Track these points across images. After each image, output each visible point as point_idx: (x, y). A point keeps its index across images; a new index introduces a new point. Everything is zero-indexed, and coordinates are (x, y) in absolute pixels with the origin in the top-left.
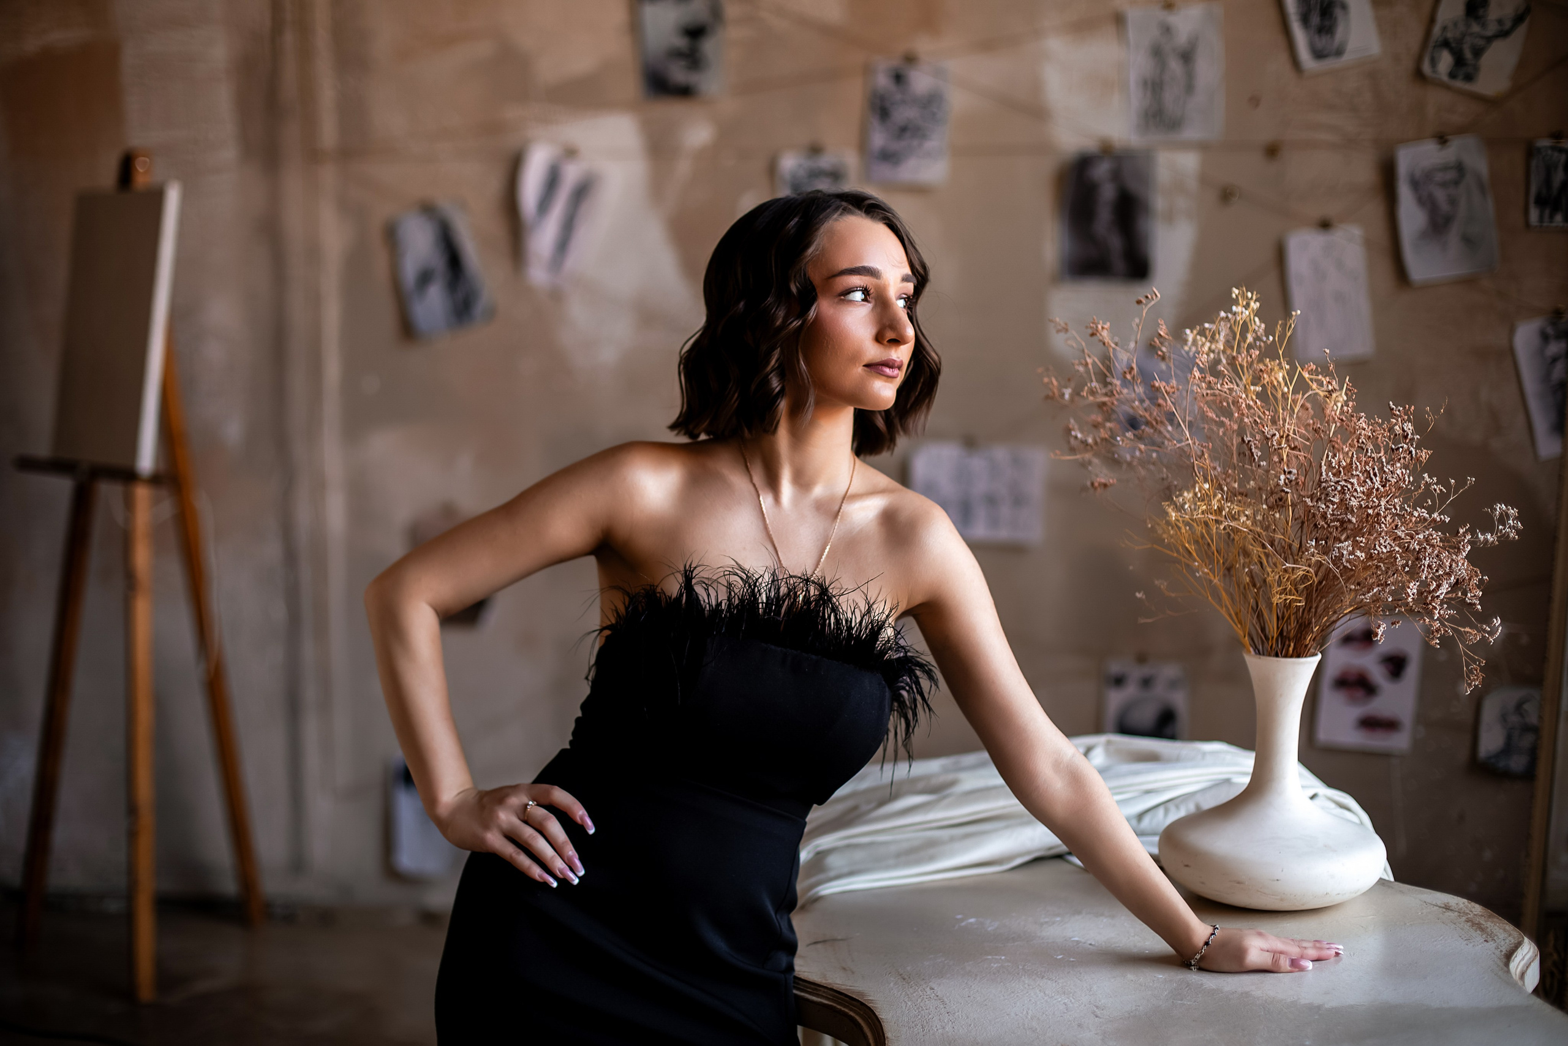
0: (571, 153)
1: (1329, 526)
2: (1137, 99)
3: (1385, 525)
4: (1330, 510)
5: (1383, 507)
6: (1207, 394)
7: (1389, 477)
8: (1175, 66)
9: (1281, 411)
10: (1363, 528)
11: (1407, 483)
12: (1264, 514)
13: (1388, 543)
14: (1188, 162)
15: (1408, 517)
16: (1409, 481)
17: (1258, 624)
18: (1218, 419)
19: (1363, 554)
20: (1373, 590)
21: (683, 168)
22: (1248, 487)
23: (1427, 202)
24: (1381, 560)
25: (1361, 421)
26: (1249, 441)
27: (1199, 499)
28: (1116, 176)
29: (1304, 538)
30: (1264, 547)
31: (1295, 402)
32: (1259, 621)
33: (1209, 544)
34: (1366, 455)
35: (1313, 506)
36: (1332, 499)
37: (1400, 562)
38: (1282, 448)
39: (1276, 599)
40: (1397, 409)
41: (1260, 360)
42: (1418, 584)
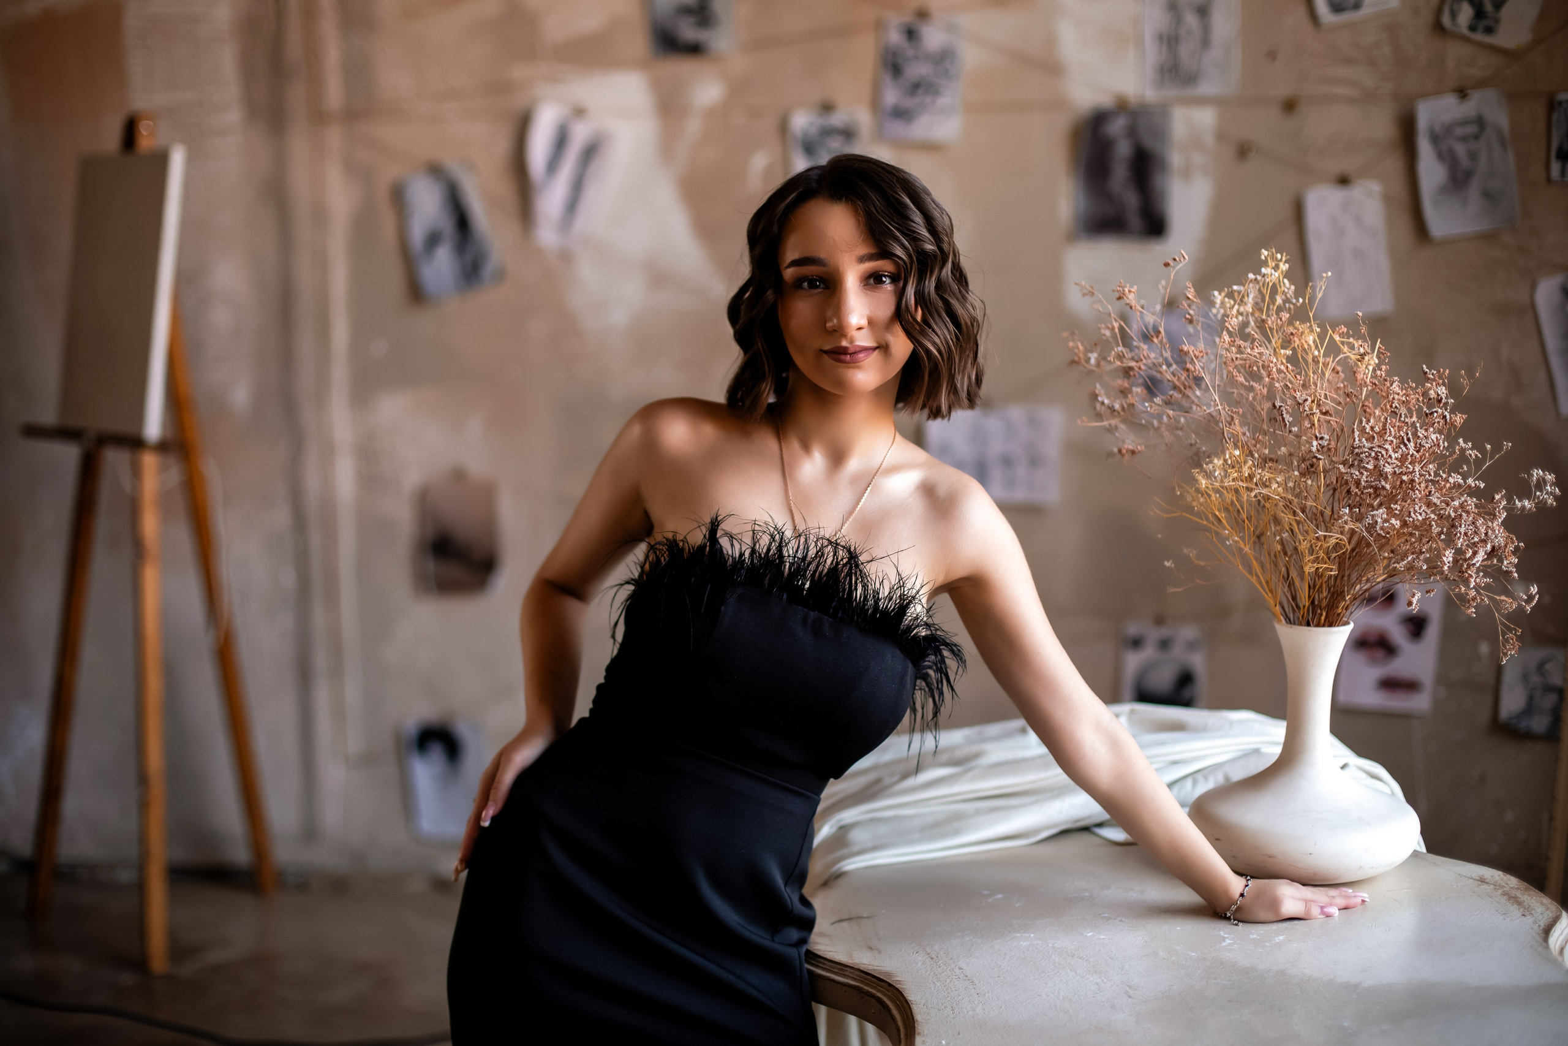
0: (579, 112)
1: (1362, 493)
2: (1152, 54)
3: (1420, 492)
4: (1364, 477)
5: (1418, 473)
6: (1237, 358)
7: (1423, 442)
8: (1191, 20)
9: (1312, 375)
10: (1396, 495)
11: (1441, 448)
12: (1296, 481)
13: (1423, 511)
14: (1205, 118)
15: (1443, 483)
16: (1444, 447)
17: (1289, 593)
18: (1247, 384)
19: (1398, 522)
20: (1407, 558)
21: (693, 126)
22: (1279, 453)
23: (1447, 157)
24: (1416, 528)
25: (1394, 386)
26: (1280, 407)
27: (1229, 465)
28: (1132, 131)
29: (1336, 504)
30: (1295, 513)
31: (1325, 365)
32: (1290, 589)
33: (1238, 511)
34: (1400, 420)
35: (1347, 473)
36: (1366, 466)
37: (1435, 530)
38: (1313, 414)
39: (1309, 569)
40: (1431, 373)
41: (1290, 322)
42: (1453, 551)
